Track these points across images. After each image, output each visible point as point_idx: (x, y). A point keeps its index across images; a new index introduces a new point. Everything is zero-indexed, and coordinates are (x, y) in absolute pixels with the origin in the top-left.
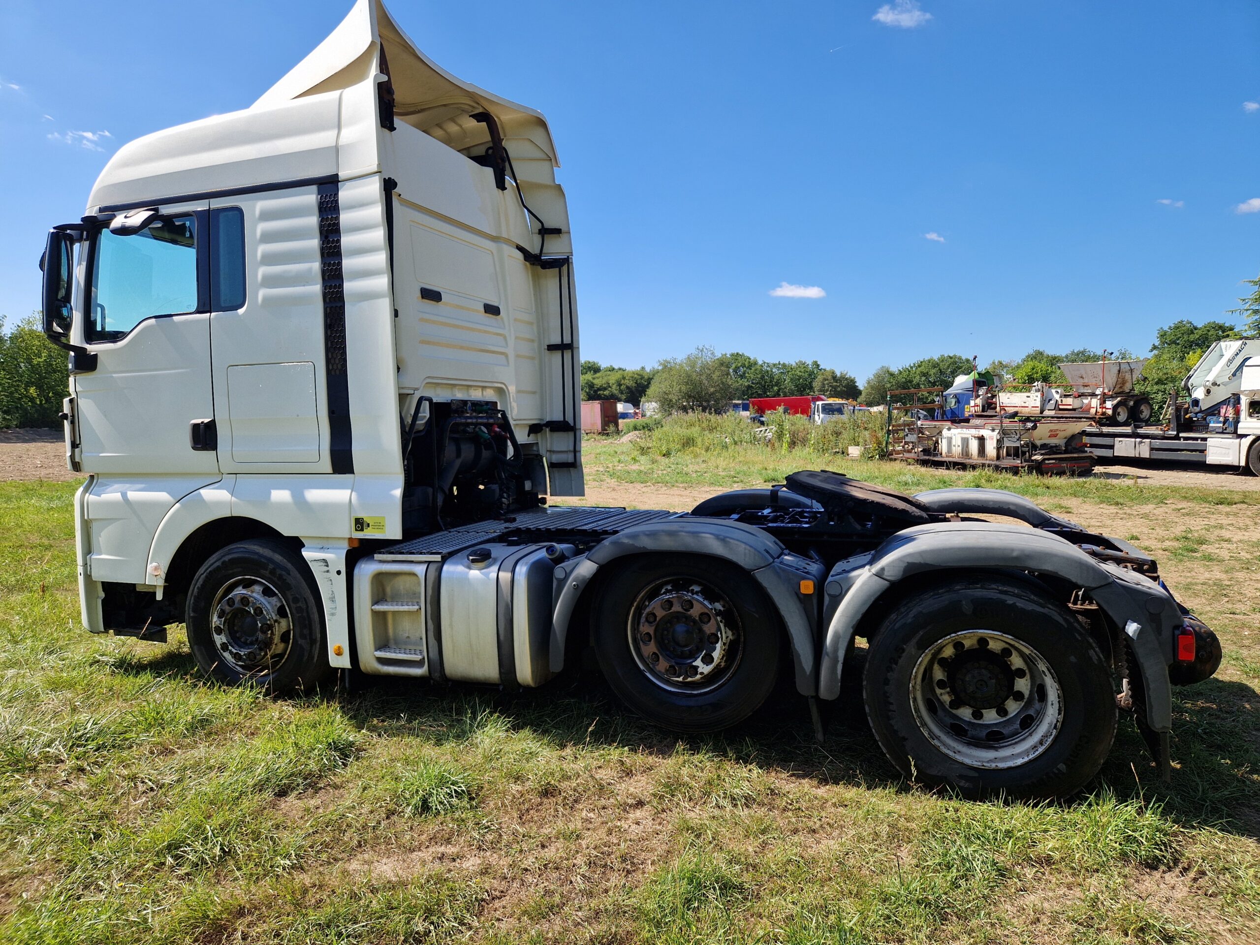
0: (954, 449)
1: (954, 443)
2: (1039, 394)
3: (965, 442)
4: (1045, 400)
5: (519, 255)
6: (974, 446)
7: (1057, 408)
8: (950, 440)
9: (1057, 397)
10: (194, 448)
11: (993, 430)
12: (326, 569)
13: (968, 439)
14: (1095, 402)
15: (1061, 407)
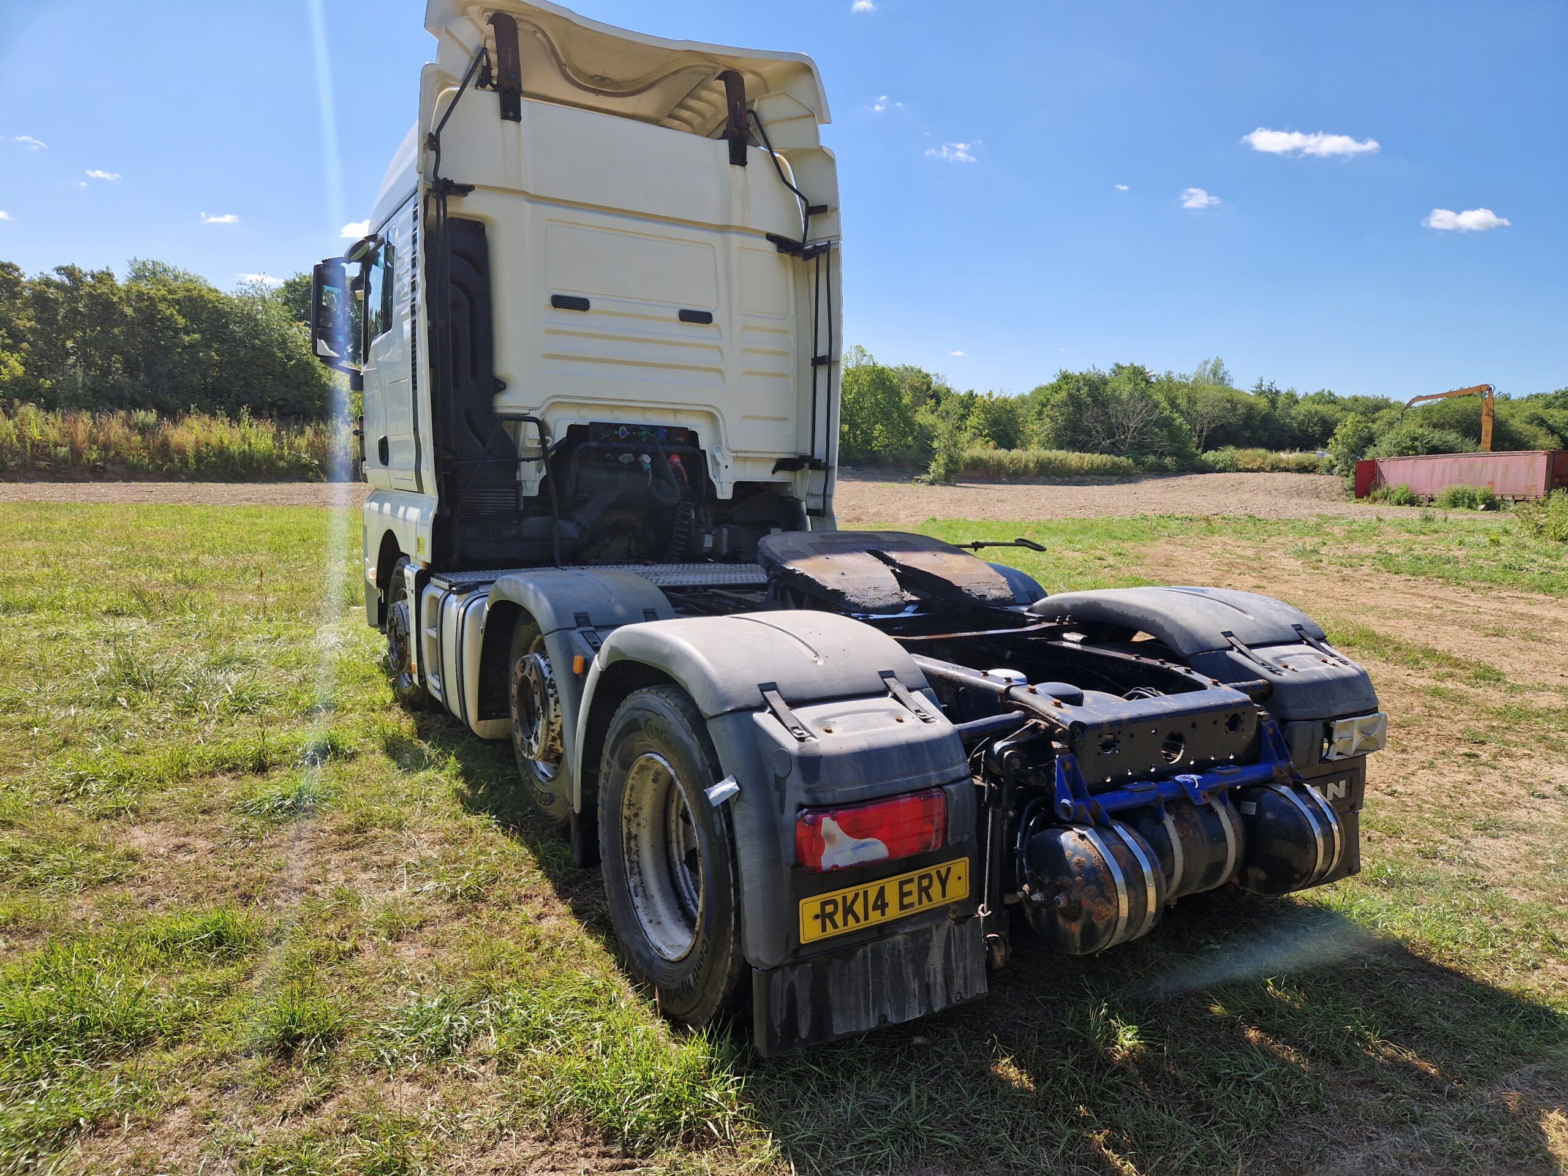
5: (771, 247)
10: (381, 464)
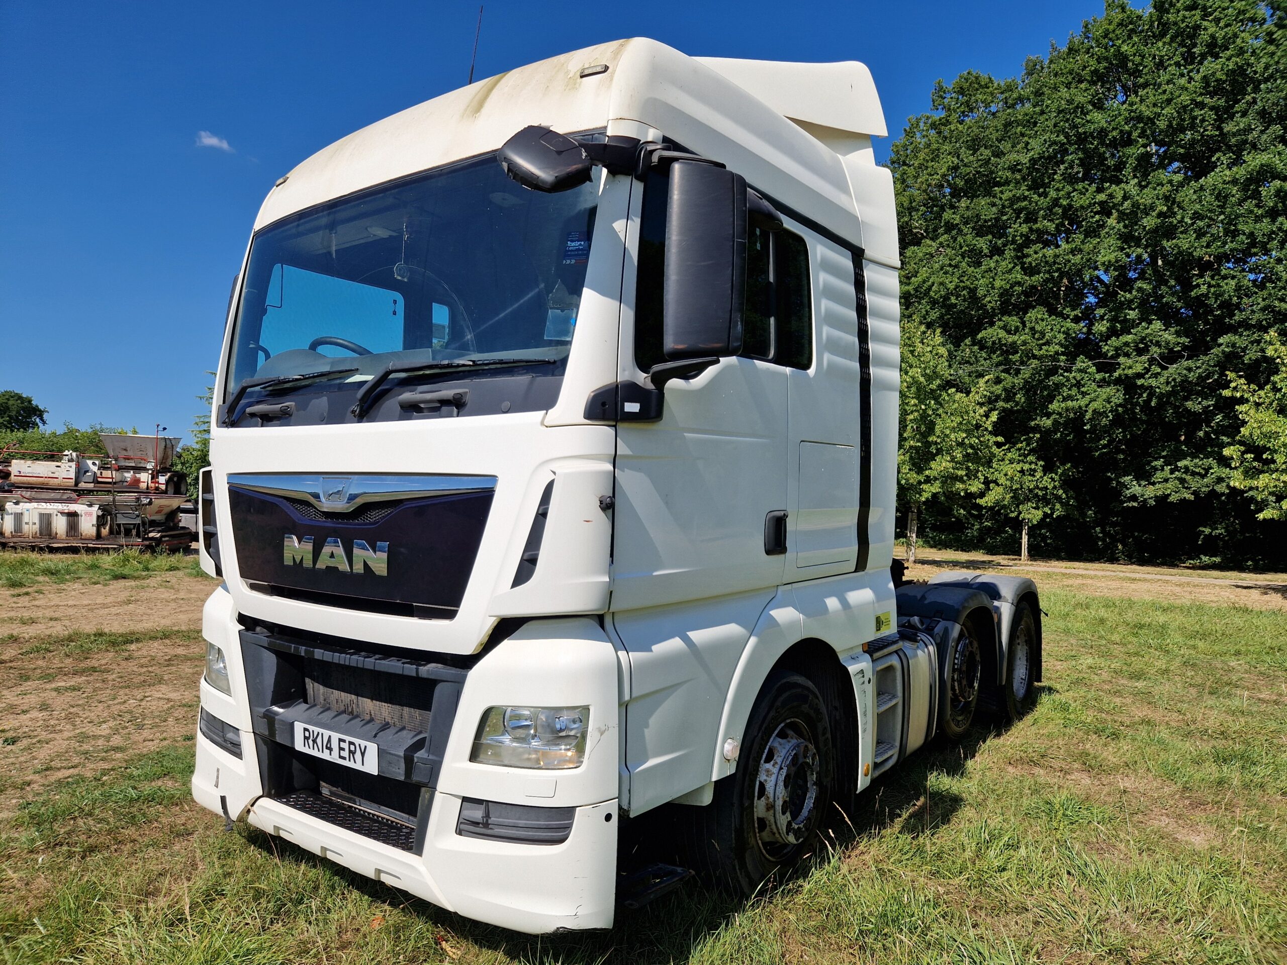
0: (26, 528)
1: (26, 519)
2: (73, 465)
3: (46, 520)
4: (81, 472)
6: (60, 525)
7: (95, 481)
8: (18, 517)
9: (95, 469)
10: (768, 552)
11: (90, 505)
12: (862, 680)
13: (49, 515)
14: (144, 477)
15: (100, 480)
